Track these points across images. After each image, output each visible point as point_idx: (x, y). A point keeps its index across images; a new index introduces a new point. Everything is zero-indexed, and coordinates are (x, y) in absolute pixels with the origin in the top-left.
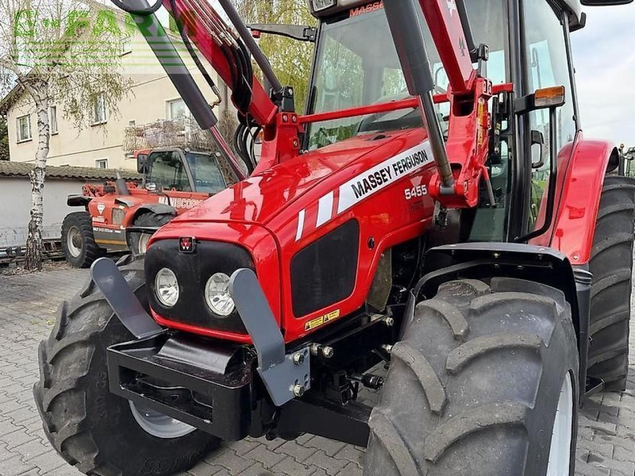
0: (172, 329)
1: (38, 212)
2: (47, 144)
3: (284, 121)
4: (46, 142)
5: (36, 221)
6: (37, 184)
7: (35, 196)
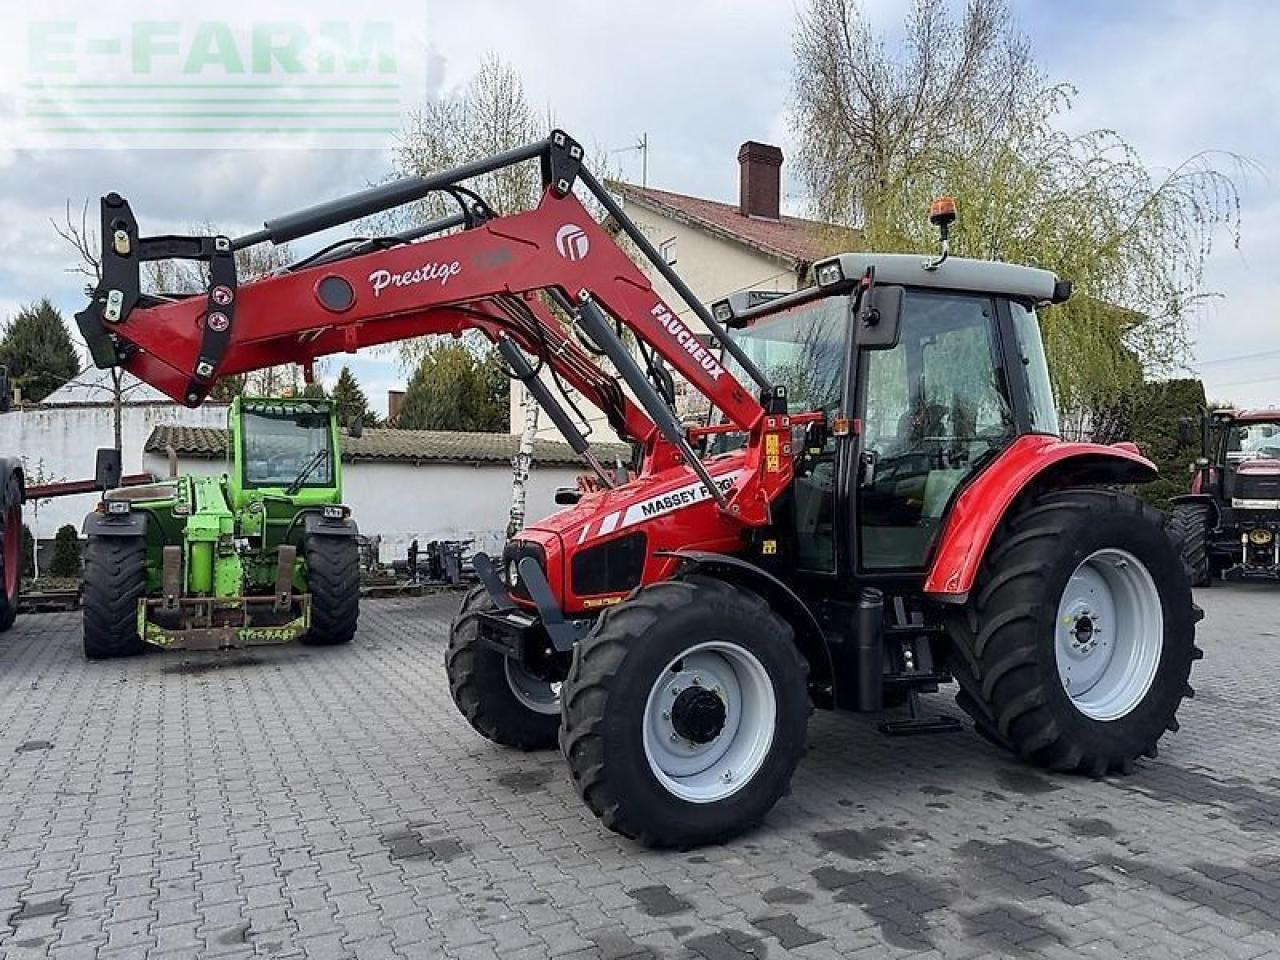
0: (520, 604)
1: (518, 512)
2: (536, 422)
3: (661, 438)
4: (533, 419)
5: (515, 524)
6: (520, 475)
7: (517, 490)
